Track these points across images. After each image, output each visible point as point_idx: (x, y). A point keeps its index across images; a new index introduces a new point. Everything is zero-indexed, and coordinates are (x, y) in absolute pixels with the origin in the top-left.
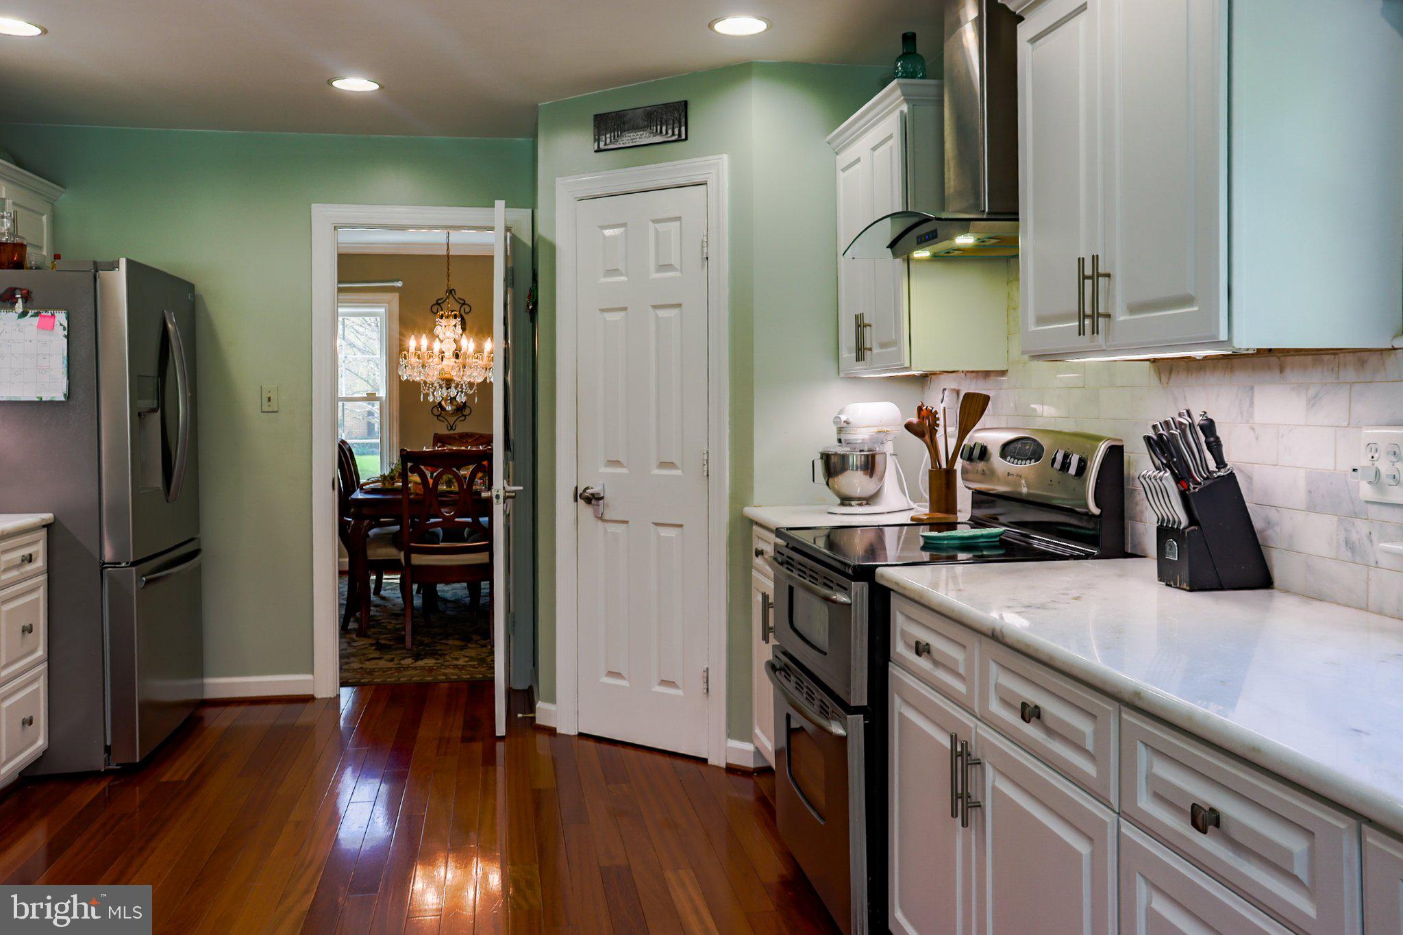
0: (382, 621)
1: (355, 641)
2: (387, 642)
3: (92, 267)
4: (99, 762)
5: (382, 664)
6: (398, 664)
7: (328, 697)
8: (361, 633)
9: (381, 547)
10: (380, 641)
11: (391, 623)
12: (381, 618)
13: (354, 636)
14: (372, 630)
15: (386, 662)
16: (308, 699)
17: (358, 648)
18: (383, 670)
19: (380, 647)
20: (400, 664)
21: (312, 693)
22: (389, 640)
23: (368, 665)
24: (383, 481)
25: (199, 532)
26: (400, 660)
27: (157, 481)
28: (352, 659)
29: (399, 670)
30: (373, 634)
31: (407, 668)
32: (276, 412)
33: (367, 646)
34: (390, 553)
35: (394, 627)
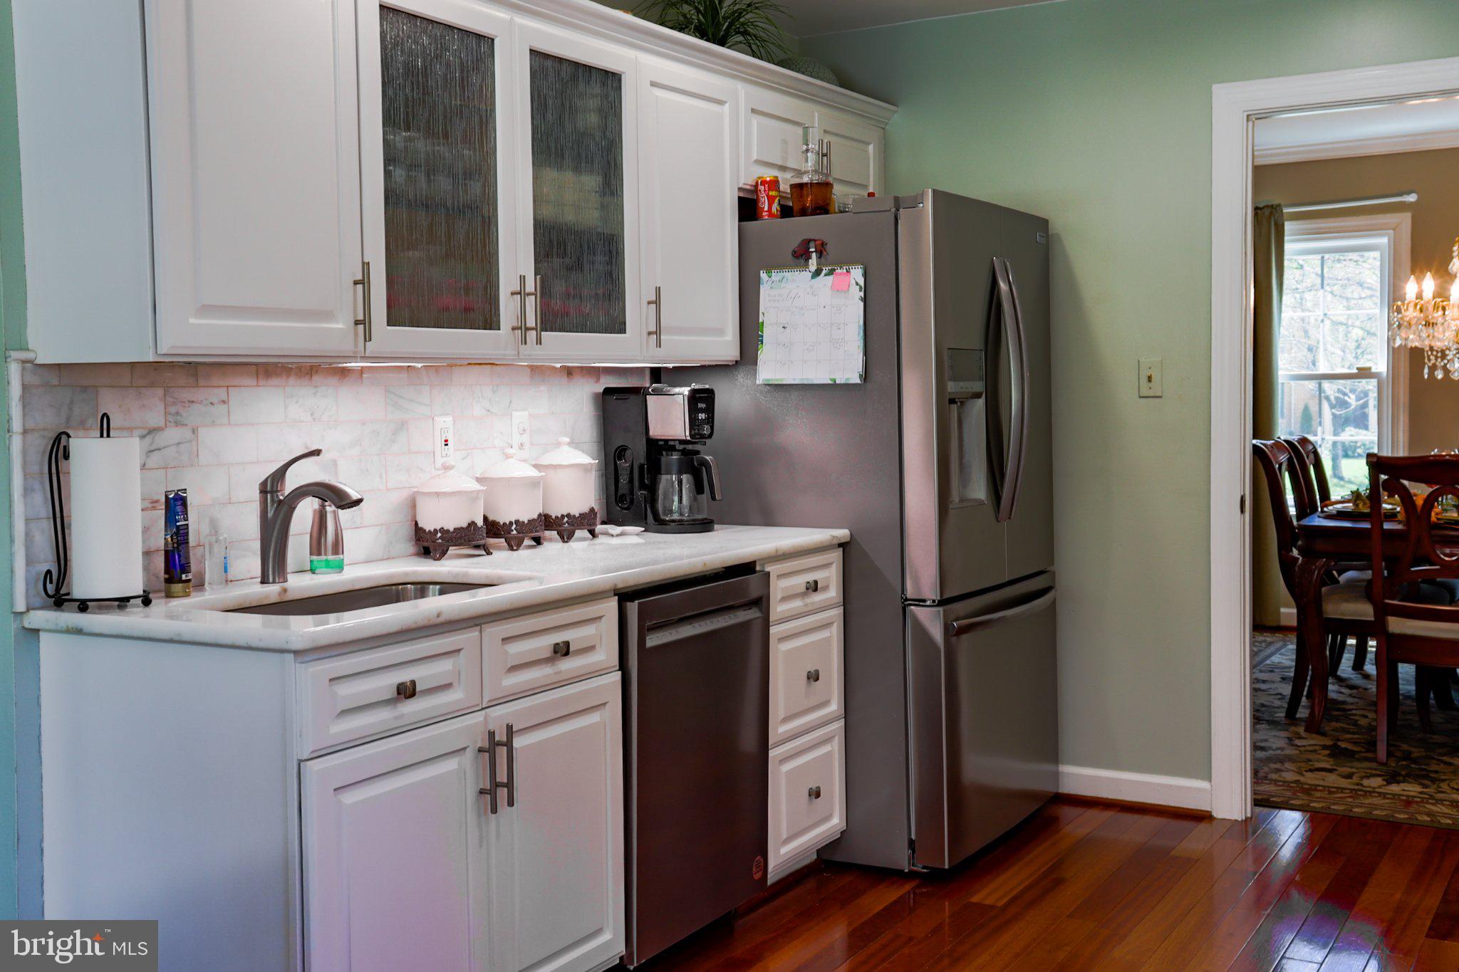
0: (1354, 712)
1: (1300, 738)
2: (1350, 747)
3: (892, 204)
4: (901, 859)
5: (1332, 780)
6: (1357, 784)
7: (1233, 819)
8: (1313, 726)
9: (1347, 601)
10: (1339, 743)
11: (1366, 717)
12: (1351, 707)
13: (1301, 730)
14: (1334, 724)
15: (1339, 778)
16: (1202, 817)
17: (1302, 749)
18: (1329, 790)
19: (1337, 753)
20: (1362, 785)
21: (1209, 809)
22: (1355, 743)
23: (1310, 779)
24: (1356, 501)
25: (1053, 565)
26: (1362, 778)
27: (979, 490)
28: (1287, 765)
29: (1354, 793)
30: (1333, 730)
31: (1370, 793)
32: (1161, 397)
33: (1317, 748)
34: (1364, 611)
35: (1370, 724)
